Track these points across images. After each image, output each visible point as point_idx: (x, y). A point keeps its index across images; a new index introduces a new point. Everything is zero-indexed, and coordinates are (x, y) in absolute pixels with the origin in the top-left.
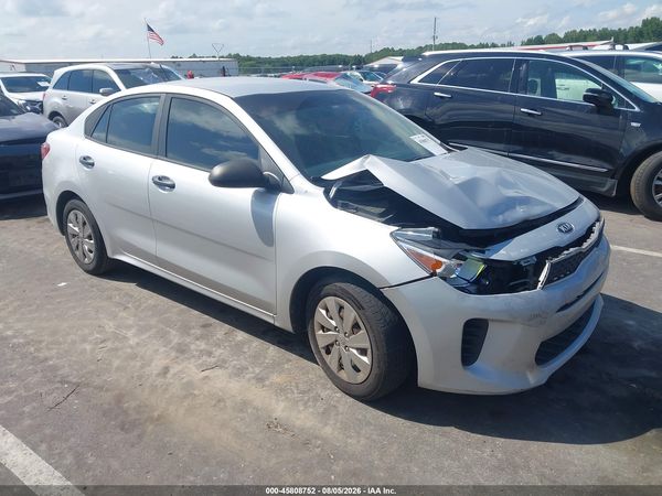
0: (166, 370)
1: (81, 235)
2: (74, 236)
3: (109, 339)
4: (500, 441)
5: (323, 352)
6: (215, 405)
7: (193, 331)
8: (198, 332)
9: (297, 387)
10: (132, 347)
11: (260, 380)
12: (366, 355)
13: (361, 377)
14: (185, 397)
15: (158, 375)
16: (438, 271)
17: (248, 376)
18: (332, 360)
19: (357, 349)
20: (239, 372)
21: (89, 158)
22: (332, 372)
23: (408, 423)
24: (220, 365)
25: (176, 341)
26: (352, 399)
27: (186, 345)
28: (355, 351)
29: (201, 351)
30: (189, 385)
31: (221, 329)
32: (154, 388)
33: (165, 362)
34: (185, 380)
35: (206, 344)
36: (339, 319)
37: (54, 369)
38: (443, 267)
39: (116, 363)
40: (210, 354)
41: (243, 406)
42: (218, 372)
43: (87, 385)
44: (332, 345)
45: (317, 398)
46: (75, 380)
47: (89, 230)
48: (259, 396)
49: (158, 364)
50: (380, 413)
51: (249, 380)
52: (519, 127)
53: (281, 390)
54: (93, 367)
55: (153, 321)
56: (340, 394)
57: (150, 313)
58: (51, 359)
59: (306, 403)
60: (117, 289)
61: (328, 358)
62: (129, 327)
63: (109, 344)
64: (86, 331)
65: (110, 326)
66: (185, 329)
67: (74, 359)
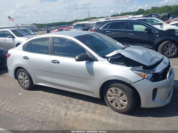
0: (66, 114)
1: (24, 79)
2: (21, 79)
3: (44, 108)
4: (163, 118)
5: (110, 103)
6: (86, 121)
7: (67, 102)
8: (69, 102)
9: (105, 113)
10: (52, 109)
11: (94, 113)
12: (125, 102)
13: (124, 108)
14: (76, 121)
15: (65, 116)
16: (145, 77)
17: (90, 112)
18: (113, 104)
19: (122, 100)
20: (87, 111)
21: (26, 57)
22: (113, 108)
23: (138, 118)
24: (80, 110)
25: (64, 105)
26: (121, 114)
27: (67, 106)
28: (122, 101)
29: (73, 107)
30: (75, 117)
31: (75, 100)
32: (66, 120)
33: (64, 112)
34: (73, 116)
35: (73, 105)
36: (116, 93)
37: (33, 119)
38: (147, 76)
39: (50, 114)
40: (76, 108)
41: (93, 120)
42: (81, 112)
43: (46, 122)
44: (113, 100)
45: (112, 115)
46: (41, 121)
47: (27, 77)
48: (96, 117)
49: (63, 113)
50: (130, 116)
51: (91, 113)
52: (129, 38)
53: (101, 114)
54: (44, 117)
55: (54, 101)
56: (117, 113)
57: (51, 99)
58: (30, 116)
59: (110, 117)
60: (37, 93)
61: (112, 104)
62: (48, 104)
63: (45, 109)
64: (36, 107)
65: (42, 104)
66: (65, 102)
67: (37, 115)
